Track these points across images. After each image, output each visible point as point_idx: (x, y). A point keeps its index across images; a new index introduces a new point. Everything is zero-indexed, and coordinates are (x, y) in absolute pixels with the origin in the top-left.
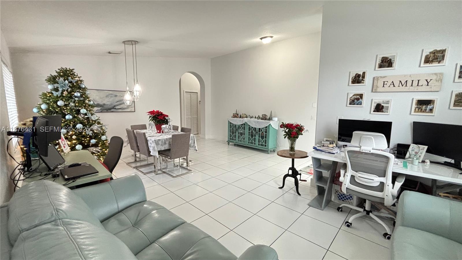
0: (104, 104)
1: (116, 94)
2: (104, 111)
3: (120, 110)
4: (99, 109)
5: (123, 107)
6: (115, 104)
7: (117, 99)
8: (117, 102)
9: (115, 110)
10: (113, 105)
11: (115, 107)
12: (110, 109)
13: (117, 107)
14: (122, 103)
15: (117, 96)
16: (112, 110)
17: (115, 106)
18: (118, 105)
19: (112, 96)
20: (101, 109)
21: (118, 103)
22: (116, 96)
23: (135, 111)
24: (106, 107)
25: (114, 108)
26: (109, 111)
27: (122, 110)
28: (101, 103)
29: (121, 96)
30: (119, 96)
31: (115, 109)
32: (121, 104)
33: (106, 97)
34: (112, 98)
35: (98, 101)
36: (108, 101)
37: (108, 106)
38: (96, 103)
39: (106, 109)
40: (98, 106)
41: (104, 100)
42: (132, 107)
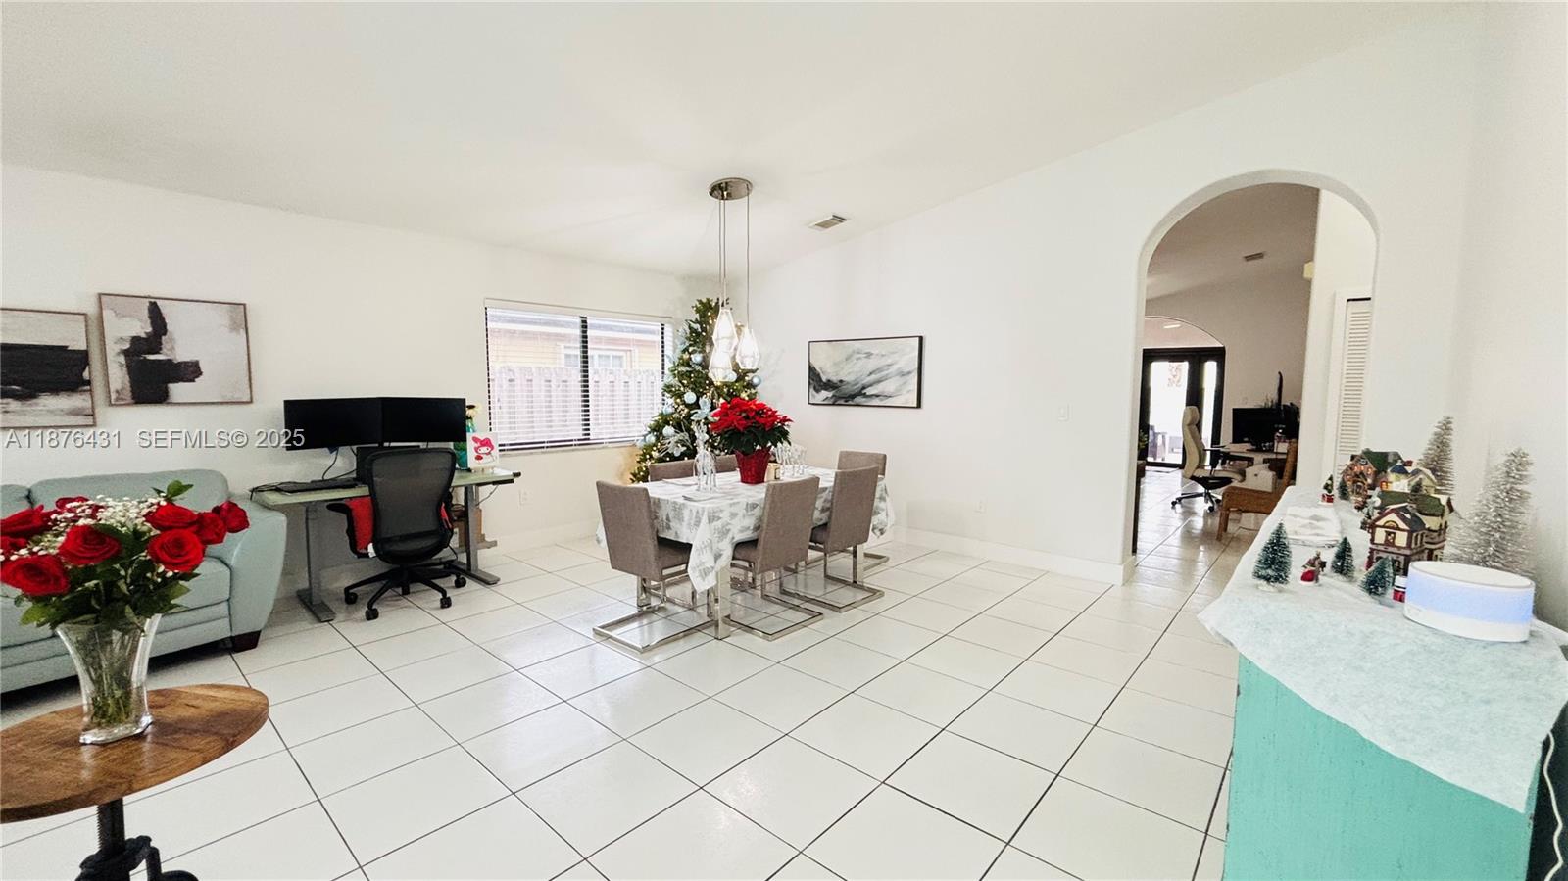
0: (841, 381)
1: (868, 351)
2: (838, 402)
3: (876, 402)
4: (830, 394)
5: (883, 392)
6: (865, 382)
7: (872, 364)
8: (871, 374)
9: (864, 399)
10: (860, 386)
11: (864, 392)
12: (853, 397)
13: (869, 391)
14: (883, 377)
15: (872, 354)
16: (858, 400)
17: (864, 388)
18: (871, 385)
19: (859, 356)
20: (833, 396)
21: (873, 377)
22: (869, 355)
23: (919, 405)
24: (847, 390)
25: (861, 393)
26: (850, 402)
27: (882, 400)
28: (835, 379)
29: (883, 355)
30: (877, 354)
31: (865, 395)
32: (879, 382)
33: (847, 359)
34: (861, 362)
35: (828, 374)
36: (849, 374)
37: (849, 386)
38: (824, 379)
39: (844, 394)
40: (829, 385)
41: (842, 369)
42: (909, 392)
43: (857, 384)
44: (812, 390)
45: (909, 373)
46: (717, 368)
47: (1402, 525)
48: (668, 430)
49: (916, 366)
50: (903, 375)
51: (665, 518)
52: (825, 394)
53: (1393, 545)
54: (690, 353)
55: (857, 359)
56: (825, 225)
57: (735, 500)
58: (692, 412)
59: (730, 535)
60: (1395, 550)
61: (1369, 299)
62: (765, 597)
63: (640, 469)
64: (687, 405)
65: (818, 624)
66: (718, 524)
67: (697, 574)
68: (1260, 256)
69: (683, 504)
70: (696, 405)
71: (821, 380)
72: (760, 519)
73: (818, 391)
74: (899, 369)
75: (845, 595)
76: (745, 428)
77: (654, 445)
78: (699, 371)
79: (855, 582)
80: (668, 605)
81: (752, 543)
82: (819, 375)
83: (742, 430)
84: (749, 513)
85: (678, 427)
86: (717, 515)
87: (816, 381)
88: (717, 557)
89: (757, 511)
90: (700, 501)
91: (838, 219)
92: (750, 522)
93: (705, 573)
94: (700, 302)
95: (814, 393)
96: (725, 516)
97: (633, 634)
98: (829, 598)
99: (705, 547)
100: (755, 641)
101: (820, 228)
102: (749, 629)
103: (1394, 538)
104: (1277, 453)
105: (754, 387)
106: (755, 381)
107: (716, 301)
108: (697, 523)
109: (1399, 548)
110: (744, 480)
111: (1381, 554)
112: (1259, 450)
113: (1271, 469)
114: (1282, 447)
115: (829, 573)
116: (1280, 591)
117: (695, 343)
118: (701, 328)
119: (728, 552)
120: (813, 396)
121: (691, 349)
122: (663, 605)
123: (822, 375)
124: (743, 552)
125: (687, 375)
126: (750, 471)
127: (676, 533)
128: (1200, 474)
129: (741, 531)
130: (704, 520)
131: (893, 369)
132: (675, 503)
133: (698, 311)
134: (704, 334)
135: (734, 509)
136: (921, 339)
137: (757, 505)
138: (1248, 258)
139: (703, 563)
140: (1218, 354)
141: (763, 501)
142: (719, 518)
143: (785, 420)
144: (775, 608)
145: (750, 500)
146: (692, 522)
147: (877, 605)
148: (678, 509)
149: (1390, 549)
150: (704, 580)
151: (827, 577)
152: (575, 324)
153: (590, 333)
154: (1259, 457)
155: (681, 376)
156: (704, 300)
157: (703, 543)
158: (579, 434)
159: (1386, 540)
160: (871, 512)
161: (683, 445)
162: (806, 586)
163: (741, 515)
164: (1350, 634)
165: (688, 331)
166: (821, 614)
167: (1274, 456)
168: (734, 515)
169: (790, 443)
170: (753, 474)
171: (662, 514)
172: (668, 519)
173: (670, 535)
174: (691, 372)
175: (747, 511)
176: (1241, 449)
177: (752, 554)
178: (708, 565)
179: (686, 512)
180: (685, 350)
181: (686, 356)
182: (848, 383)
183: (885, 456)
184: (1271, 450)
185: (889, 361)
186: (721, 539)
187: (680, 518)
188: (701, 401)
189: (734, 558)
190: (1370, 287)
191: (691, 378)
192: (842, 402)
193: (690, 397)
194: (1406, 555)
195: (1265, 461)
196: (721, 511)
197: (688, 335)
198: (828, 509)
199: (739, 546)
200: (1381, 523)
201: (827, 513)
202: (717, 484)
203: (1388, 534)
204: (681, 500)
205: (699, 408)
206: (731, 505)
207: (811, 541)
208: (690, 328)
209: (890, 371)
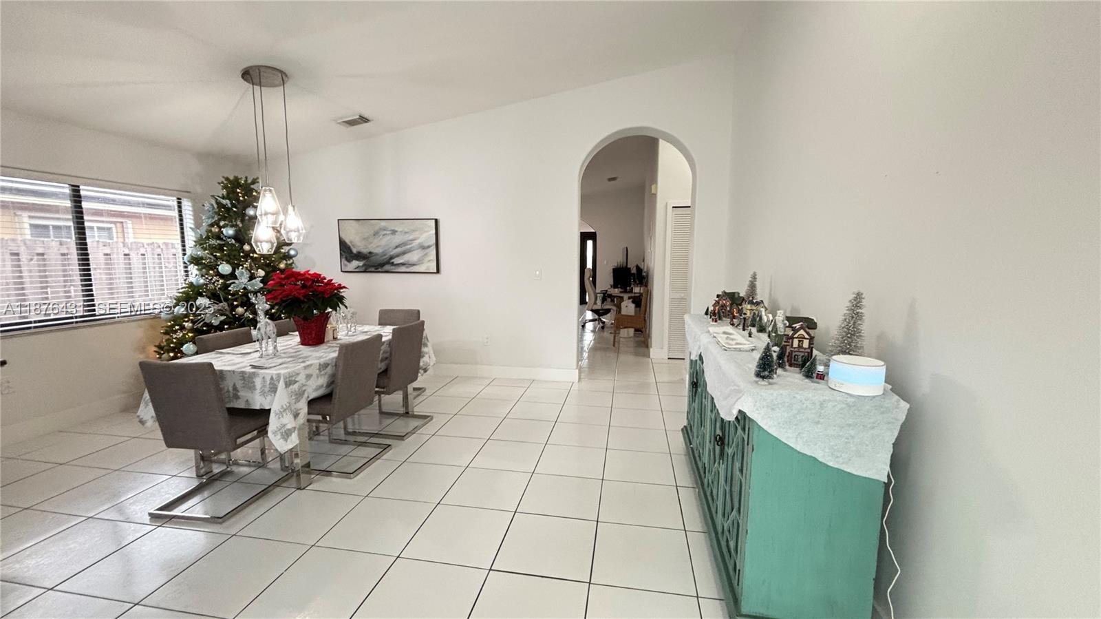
0: (370, 253)
1: (393, 229)
2: (370, 270)
3: (403, 269)
4: (361, 264)
5: (408, 261)
6: (392, 253)
7: (398, 239)
8: (397, 247)
9: (393, 267)
10: (387, 256)
11: (393, 261)
12: (382, 265)
13: (396, 261)
14: (407, 249)
15: (396, 231)
16: (387, 267)
17: (392, 258)
18: (398, 256)
19: (385, 232)
20: (363, 266)
21: (399, 250)
22: (394, 232)
23: (438, 271)
24: (375, 259)
25: (389, 261)
26: (380, 270)
27: (407, 267)
28: (365, 251)
29: (406, 233)
30: (401, 232)
31: (393, 264)
32: (404, 253)
33: (374, 235)
34: (387, 238)
35: (358, 245)
36: (379, 246)
37: (378, 257)
38: (355, 251)
39: (374, 264)
40: (359, 256)
41: (371, 243)
42: (429, 261)
43: (385, 255)
44: (343, 260)
45: (429, 247)
46: (261, 242)
47: (807, 336)
48: (202, 301)
49: (434, 241)
50: (423, 248)
51: (231, 389)
52: (355, 263)
53: (802, 347)
54: (220, 228)
55: (384, 235)
56: (351, 123)
57: (308, 363)
58: (228, 282)
59: (306, 395)
60: (803, 350)
61: (689, 207)
62: (334, 441)
63: (169, 341)
64: (222, 276)
65: (388, 454)
66: (295, 387)
67: (279, 437)
68: (614, 179)
69: (254, 373)
70: (233, 276)
71: (351, 252)
72: (333, 376)
73: (349, 261)
74: (419, 244)
75: (399, 426)
76: (305, 297)
77: (187, 316)
78: (232, 245)
79: (407, 413)
80: (235, 468)
81: (327, 397)
82: (349, 248)
83: (302, 298)
84: (323, 372)
85: (214, 297)
86: (293, 379)
87: (347, 252)
88: (296, 416)
89: (329, 370)
90: (270, 368)
91: (363, 120)
92: (323, 381)
93: (286, 435)
94: (227, 179)
95: (346, 262)
96: (301, 378)
97: (194, 508)
98: (389, 431)
99: (285, 410)
100: (335, 482)
101: (347, 125)
102: (327, 473)
103: (802, 344)
104: (635, 293)
105: (291, 257)
106: (292, 253)
107: (244, 179)
108: (274, 390)
109: (805, 349)
110: (304, 342)
111: (797, 353)
112: (625, 292)
113: (633, 302)
114: (637, 290)
115: (385, 409)
116: (770, 384)
117: (224, 218)
118: (232, 203)
119: (303, 407)
120: (346, 265)
121: (222, 223)
122: (229, 469)
123: (352, 247)
124: (317, 407)
125: (220, 248)
126: (311, 334)
127: (247, 401)
128: (596, 307)
129: (316, 390)
130: (281, 385)
131: (415, 243)
132: (243, 373)
133: (225, 187)
134: (234, 209)
135: (308, 371)
136: (436, 221)
137: (328, 364)
138: (610, 180)
139: (284, 426)
140: (592, 236)
141: (334, 360)
142: (296, 382)
143: (340, 287)
144: (344, 449)
145: (322, 361)
146: (267, 390)
147: (429, 429)
148: (247, 379)
149: (801, 350)
150: (286, 440)
151: (382, 413)
152: (64, 194)
153: (85, 205)
154: (626, 296)
155: (213, 249)
156: (231, 178)
157: (282, 406)
159: (799, 345)
160: (420, 355)
161: (222, 315)
162: (360, 424)
163: (315, 375)
164: (814, 404)
165: (216, 206)
166: (390, 445)
167: (633, 295)
168: (309, 377)
169: (346, 307)
170: (314, 335)
171: (228, 384)
172: (235, 388)
173: (240, 405)
174: (224, 245)
175: (320, 371)
176: (616, 292)
177: (326, 407)
178: (289, 427)
179: (258, 382)
180: (216, 223)
181: (215, 229)
182: (377, 254)
183: (419, 311)
184: (631, 291)
185: (411, 237)
186: (297, 400)
187: (252, 388)
188: (237, 273)
189: (309, 414)
190: (690, 201)
191: (224, 250)
192: (373, 269)
193: (225, 268)
194: (808, 353)
195: (629, 298)
196: (298, 374)
197: (217, 210)
198: (386, 358)
199: (311, 403)
200: (796, 336)
201: (386, 362)
202: (279, 349)
203: (799, 341)
204: (249, 369)
205: (236, 278)
206: (305, 368)
207: (376, 387)
208: (218, 203)
209: (414, 245)
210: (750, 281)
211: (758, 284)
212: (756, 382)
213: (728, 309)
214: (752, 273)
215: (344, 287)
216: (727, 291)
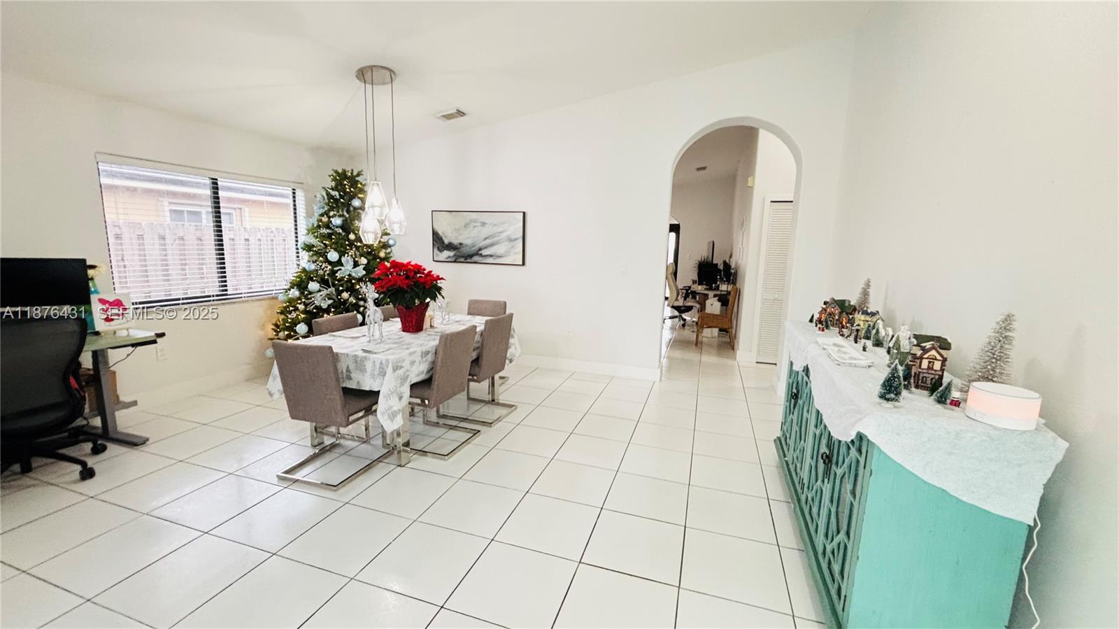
0: (461, 244)
1: (482, 221)
2: (459, 260)
3: (490, 260)
4: (451, 254)
5: (496, 253)
6: (480, 245)
7: (486, 231)
8: (485, 239)
9: (481, 258)
10: (477, 247)
11: (480, 252)
12: (471, 256)
13: (484, 252)
14: (496, 241)
15: (486, 223)
16: (476, 258)
17: (480, 249)
18: (486, 248)
19: (475, 224)
20: (455, 255)
21: (488, 242)
22: (483, 224)
23: (524, 264)
24: (465, 250)
25: (477, 253)
26: (469, 260)
27: (494, 259)
28: (455, 242)
29: (495, 225)
30: (490, 224)
31: (481, 255)
32: (492, 245)
33: (465, 227)
34: (476, 230)
35: (449, 237)
36: (468, 238)
37: (468, 248)
38: (446, 242)
39: (464, 255)
40: (450, 247)
41: (461, 234)
42: (515, 253)
43: (473, 247)
44: (436, 250)
45: (516, 239)
46: (367, 233)
47: (939, 357)
48: (313, 286)
49: (522, 234)
50: (511, 240)
51: (344, 371)
52: (446, 254)
53: (932, 369)
54: (329, 217)
55: (474, 227)
56: (449, 117)
57: (411, 350)
58: (335, 269)
59: (409, 380)
60: (933, 372)
61: (792, 202)
62: (427, 423)
63: (285, 321)
64: (330, 263)
65: (477, 439)
66: (400, 372)
67: (386, 417)
68: (704, 168)
69: (365, 358)
70: (339, 263)
71: (443, 242)
72: (434, 363)
73: (440, 250)
74: (507, 236)
75: (485, 413)
76: (408, 287)
77: (299, 298)
78: (340, 234)
79: (493, 400)
80: (342, 441)
81: (427, 383)
82: (442, 239)
83: (406, 288)
84: (424, 359)
85: (324, 282)
86: (400, 364)
87: (439, 242)
88: (401, 398)
89: (430, 358)
90: (379, 353)
91: (460, 113)
92: (424, 367)
93: (393, 416)
94: (336, 172)
95: (438, 252)
96: (406, 364)
97: (313, 474)
98: (476, 417)
99: (392, 393)
100: (428, 462)
101: (445, 119)
102: (424, 453)
103: (933, 365)
104: (721, 291)
105: (390, 247)
106: (391, 242)
107: (350, 171)
108: (383, 374)
109: (936, 371)
110: (405, 329)
111: (925, 375)
112: (711, 289)
113: (719, 300)
114: (724, 287)
115: (472, 395)
116: (895, 407)
117: (332, 209)
118: (340, 195)
119: (406, 390)
120: (437, 255)
121: (332, 214)
122: (337, 442)
123: (443, 238)
124: (418, 391)
125: (329, 236)
126: (412, 321)
127: (358, 382)
128: (676, 304)
129: (418, 375)
130: (389, 370)
131: (504, 235)
132: (356, 356)
133: (334, 179)
134: (342, 200)
135: (412, 358)
136: (524, 213)
137: (429, 352)
138: (699, 169)
139: (391, 407)
140: (675, 228)
141: (434, 348)
142: (401, 367)
143: (438, 278)
144: (437, 431)
145: (424, 349)
146: (376, 372)
147: (515, 416)
148: (359, 363)
149: (930, 372)
150: (392, 421)
151: (469, 399)
152: (205, 184)
153: (221, 193)
154: (711, 294)
155: (323, 237)
156: (340, 171)
157: (390, 390)
158: (213, 288)
159: (929, 366)
160: (507, 347)
161: (329, 299)
163: (417, 363)
164: (948, 433)
165: (326, 197)
166: (479, 431)
167: (719, 293)
168: (413, 363)
169: (443, 298)
170: (414, 323)
171: (342, 366)
172: (348, 370)
173: (352, 385)
174: (332, 234)
175: (422, 358)
176: (699, 288)
177: (426, 393)
178: (395, 408)
179: (369, 365)
180: (326, 214)
181: (325, 219)
182: (467, 246)
183: (505, 303)
184: (717, 288)
185: (500, 230)
186: (402, 384)
187: (362, 369)
188: (343, 260)
189: (411, 396)
190: (793, 195)
191: (332, 239)
192: (462, 260)
193: (333, 256)
194: (939, 375)
195: (715, 296)
196: (403, 360)
197: (327, 201)
198: (478, 348)
199: (413, 386)
200: (926, 356)
201: (478, 351)
202: (384, 334)
203: (930, 362)
204: (361, 354)
205: (342, 265)
206: (410, 354)
207: (470, 375)
208: (328, 194)
209: (500, 237)
210: (863, 288)
211: (871, 291)
212: (880, 404)
213: (837, 317)
214: (866, 279)
215: (442, 279)
216: (836, 299)
